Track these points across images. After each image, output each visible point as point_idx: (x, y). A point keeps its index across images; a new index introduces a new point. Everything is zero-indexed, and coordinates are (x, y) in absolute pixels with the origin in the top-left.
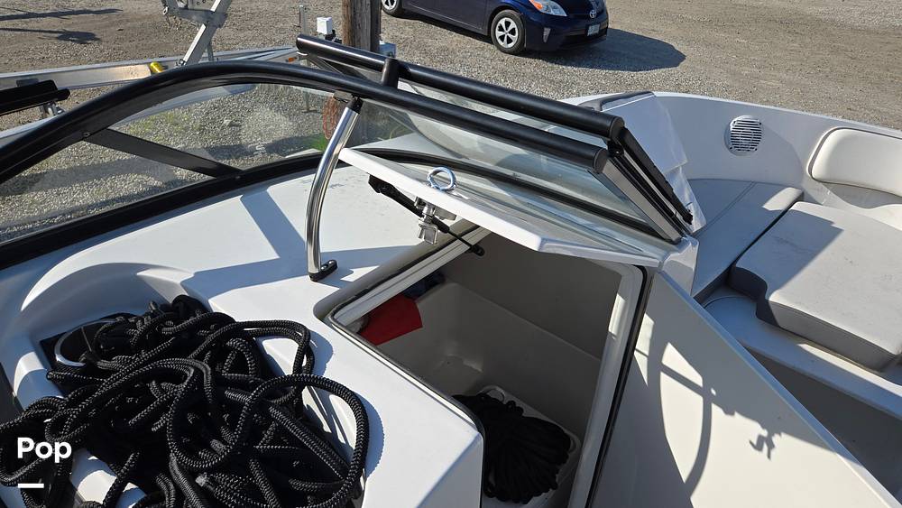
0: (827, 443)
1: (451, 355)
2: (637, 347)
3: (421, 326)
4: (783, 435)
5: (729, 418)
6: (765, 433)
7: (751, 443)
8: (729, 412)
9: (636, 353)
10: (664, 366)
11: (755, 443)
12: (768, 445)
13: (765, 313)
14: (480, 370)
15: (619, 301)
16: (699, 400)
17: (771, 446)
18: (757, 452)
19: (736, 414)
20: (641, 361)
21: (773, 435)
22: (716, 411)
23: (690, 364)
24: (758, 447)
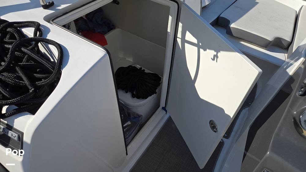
0: (234, 50)
1: (121, 57)
2: (178, 36)
3: (107, 44)
4: (221, 52)
5: (205, 52)
6: (215, 53)
7: (212, 59)
8: (205, 50)
9: (178, 39)
10: (186, 40)
11: (213, 58)
12: (216, 57)
13: (229, 32)
14: (132, 61)
15: (170, 18)
16: (196, 48)
17: (217, 57)
18: (213, 61)
19: (207, 50)
20: (179, 41)
21: (218, 53)
22: (201, 50)
23: (193, 36)
24: (213, 59)
